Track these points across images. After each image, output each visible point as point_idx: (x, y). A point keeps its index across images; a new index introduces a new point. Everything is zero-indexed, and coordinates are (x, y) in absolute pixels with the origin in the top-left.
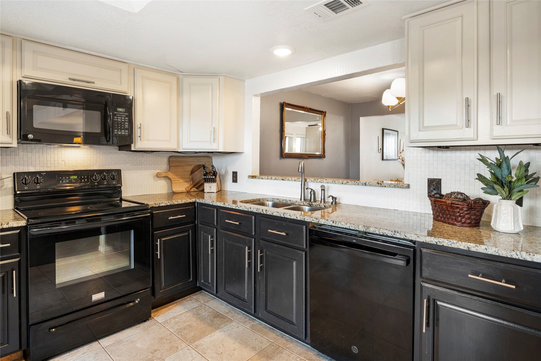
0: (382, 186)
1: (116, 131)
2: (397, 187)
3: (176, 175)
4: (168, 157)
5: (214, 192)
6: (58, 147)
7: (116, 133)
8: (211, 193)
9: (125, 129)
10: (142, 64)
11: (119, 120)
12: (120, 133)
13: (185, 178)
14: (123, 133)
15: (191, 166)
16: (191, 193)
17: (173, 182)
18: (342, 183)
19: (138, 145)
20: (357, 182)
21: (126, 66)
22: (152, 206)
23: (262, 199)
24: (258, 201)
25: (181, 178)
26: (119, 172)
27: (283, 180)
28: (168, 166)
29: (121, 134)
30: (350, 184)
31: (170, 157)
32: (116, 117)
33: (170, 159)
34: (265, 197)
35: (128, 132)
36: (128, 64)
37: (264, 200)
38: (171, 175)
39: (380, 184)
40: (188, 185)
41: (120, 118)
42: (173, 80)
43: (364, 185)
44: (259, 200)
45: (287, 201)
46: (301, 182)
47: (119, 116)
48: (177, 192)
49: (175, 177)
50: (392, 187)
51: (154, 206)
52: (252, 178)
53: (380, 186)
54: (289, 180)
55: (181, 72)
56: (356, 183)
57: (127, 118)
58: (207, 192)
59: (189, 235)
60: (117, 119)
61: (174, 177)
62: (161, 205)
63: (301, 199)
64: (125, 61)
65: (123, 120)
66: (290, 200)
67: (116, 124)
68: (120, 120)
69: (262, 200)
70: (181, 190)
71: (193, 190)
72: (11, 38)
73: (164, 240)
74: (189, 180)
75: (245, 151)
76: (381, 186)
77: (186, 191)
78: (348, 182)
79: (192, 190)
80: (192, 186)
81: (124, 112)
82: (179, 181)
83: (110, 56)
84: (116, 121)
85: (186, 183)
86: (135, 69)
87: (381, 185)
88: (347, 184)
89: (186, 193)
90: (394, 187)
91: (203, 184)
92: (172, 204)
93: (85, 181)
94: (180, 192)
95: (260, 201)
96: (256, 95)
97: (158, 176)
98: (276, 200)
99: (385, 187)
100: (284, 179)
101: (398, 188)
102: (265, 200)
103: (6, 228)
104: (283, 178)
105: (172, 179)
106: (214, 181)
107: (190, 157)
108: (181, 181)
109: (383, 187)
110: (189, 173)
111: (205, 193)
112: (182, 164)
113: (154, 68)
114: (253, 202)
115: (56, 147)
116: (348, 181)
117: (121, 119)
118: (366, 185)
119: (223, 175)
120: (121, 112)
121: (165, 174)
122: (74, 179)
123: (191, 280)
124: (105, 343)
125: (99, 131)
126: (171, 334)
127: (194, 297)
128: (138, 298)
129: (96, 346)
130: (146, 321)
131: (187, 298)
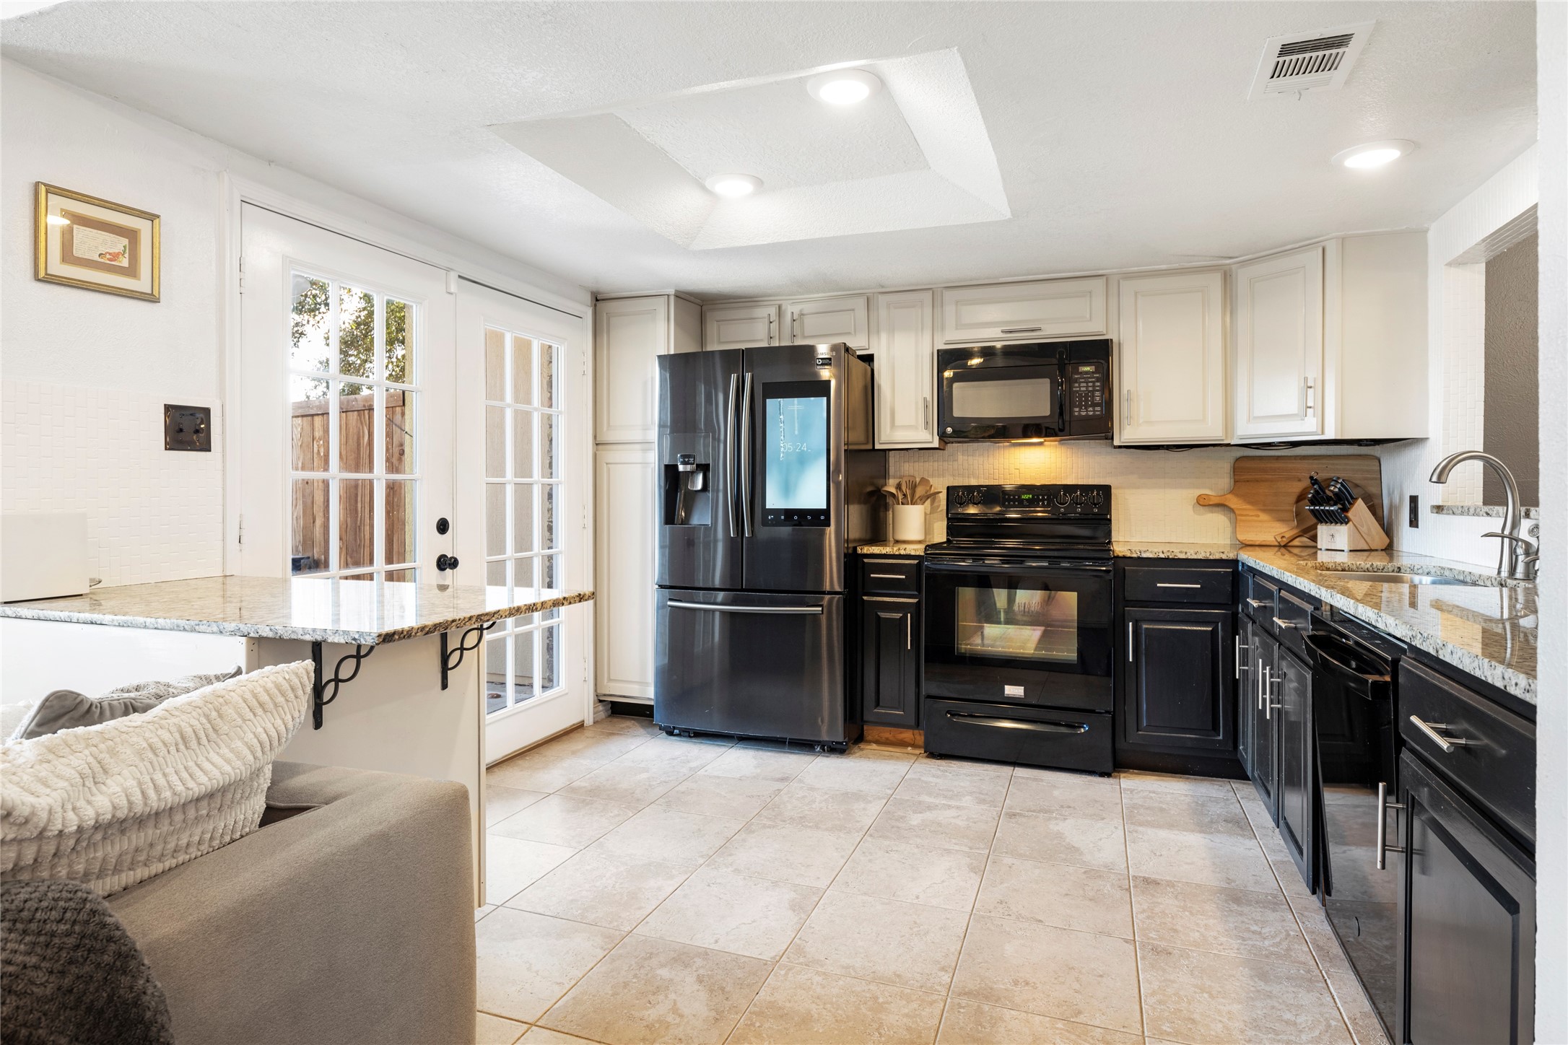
1: (1077, 409)
3: (1252, 503)
4: (1232, 462)
5: (1343, 551)
6: (1009, 446)
7: (1076, 414)
8: (1333, 552)
9: (1094, 405)
10: (1136, 268)
11: (1082, 389)
12: (1084, 414)
13: (1278, 510)
14: (1091, 413)
15: (1300, 480)
16: (1289, 549)
17: (1238, 518)
19: (1127, 433)
21: (1101, 282)
22: (1123, 554)
23: (1409, 566)
24: (1391, 569)
25: (1263, 511)
26: (1106, 490)
27: (1488, 514)
28: (1232, 480)
29: (1087, 415)
31: (1238, 459)
32: (1077, 385)
33: (1236, 465)
35: (1102, 411)
36: (1105, 278)
38: (1234, 502)
40: (1285, 530)
41: (1085, 385)
42: (1215, 281)
44: (1396, 569)
45: (1465, 573)
47: (1083, 382)
48: (1247, 543)
49: (1248, 507)
51: (1128, 554)
52: (1437, 513)
55: (1231, 258)
57: (1098, 384)
58: (1327, 550)
59: (1214, 632)
60: (1080, 387)
61: (1244, 507)
62: (1144, 555)
64: (1101, 272)
65: (1090, 389)
66: (1470, 572)
67: (1077, 397)
68: (1084, 389)
69: (1408, 570)
70: (1262, 539)
71: (1301, 542)
72: (931, 292)
73: (1146, 629)
74: (1289, 516)
75: (1430, 436)
77: (1277, 544)
79: (1296, 542)
80: (1295, 532)
81: (1093, 372)
82: (1258, 516)
83: (1069, 272)
84: (1077, 392)
85: (1278, 524)
86: (1121, 281)
89: (1277, 549)
91: (1314, 528)
92: (1171, 557)
93: (1043, 503)
94: (1257, 543)
95: (1402, 571)
96: (1459, 262)
97: (1203, 502)
98: (1447, 573)
100: (1490, 512)
102: (1420, 571)
103: (904, 555)
104: (1488, 510)
105: (1237, 512)
106: (1339, 518)
107: (1300, 459)
108: (1263, 516)
110: (1293, 499)
111: (1319, 552)
112: (1270, 476)
113: (1164, 267)
114: (1369, 571)
115: (1007, 446)
117: (1087, 387)
120: (1087, 373)
121: (1218, 498)
122: (1028, 500)
123: (1221, 737)
124: (1021, 772)
125: (1048, 413)
126: (1117, 804)
127: (1236, 784)
128: (1084, 724)
129: (1007, 770)
130: (1104, 777)
131: (1218, 781)
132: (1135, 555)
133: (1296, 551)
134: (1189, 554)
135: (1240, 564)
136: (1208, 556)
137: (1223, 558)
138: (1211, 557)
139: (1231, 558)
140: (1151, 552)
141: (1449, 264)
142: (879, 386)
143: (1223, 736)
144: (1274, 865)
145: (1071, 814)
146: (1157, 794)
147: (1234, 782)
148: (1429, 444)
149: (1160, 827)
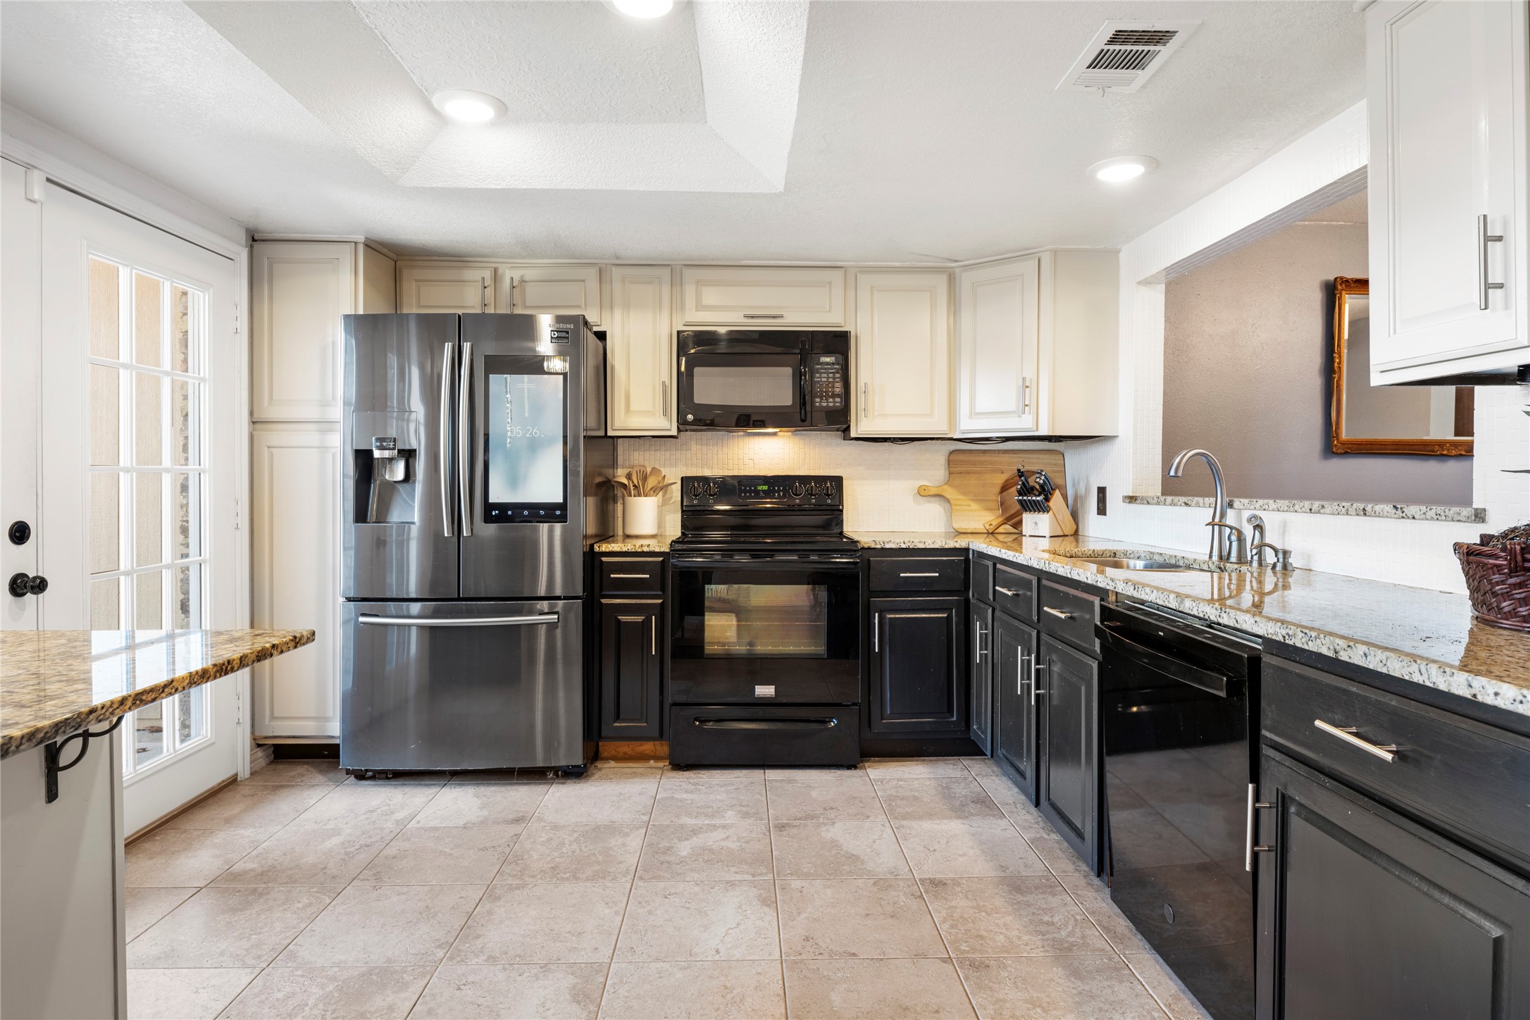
0: (1404, 515)
1: (818, 400)
2: (1444, 518)
3: (964, 494)
4: (947, 454)
5: (1045, 537)
6: (743, 435)
7: (817, 404)
8: (1036, 538)
9: (834, 396)
10: (872, 263)
11: (823, 379)
12: (825, 404)
13: (986, 500)
14: (831, 404)
15: (1002, 473)
16: (996, 535)
17: (954, 507)
18: (1311, 510)
19: (862, 425)
20: (1343, 504)
21: (840, 273)
22: (868, 545)
23: (1123, 551)
24: (1108, 555)
25: (974, 500)
26: (838, 481)
27: (1186, 504)
28: (947, 472)
29: (827, 406)
30: (1329, 512)
31: (952, 453)
32: (817, 375)
33: (951, 458)
34: (1133, 549)
35: (841, 402)
36: (843, 270)
37: (1128, 554)
38: (949, 493)
39: (1399, 509)
40: (992, 518)
41: (825, 375)
42: (941, 283)
43: (1362, 513)
44: (1112, 555)
45: (1178, 558)
46: (1213, 509)
47: (823, 373)
48: (962, 531)
49: (961, 497)
50: (1432, 519)
51: (873, 546)
52: (1130, 502)
53: (1401, 514)
54: (1198, 505)
55: (956, 261)
56: (1343, 509)
57: (838, 375)
58: (1030, 536)
59: (949, 618)
60: (821, 378)
61: (958, 497)
62: (887, 546)
63: (1211, 557)
64: (839, 264)
65: (831, 380)
66: (1183, 557)
67: (818, 388)
68: (825, 380)
69: (1122, 555)
70: (973, 527)
71: (1005, 529)
72: (670, 268)
73: (890, 618)
74: (996, 505)
75: (1119, 434)
76: (1403, 517)
77: (986, 531)
78: (1323, 507)
79: (1001, 530)
80: (1000, 520)
81: (833, 364)
82: (969, 505)
83: (811, 261)
84: (818, 382)
85: (986, 513)
86: (858, 275)
87: (1403, 512)
88: (1322, 511)
89: (986, 535)
90: (1436, 517)
91: (1019, 516)
92: (911, 547)
93: (779, 494)
94: (969, 531)
95: (1117, 556)
96: (1147, 282)
97: (922, 493)
98: (1156, 557)
99: (1414, 518)
100: (1189, 503)
101: (1445, 520)
102: (1132, 556)
103: (647, 552)
104: (1186, 501)
105: (952, 502)
106: (1041, 508)
107: (1003, 453)
108: (974, 506)
109: (1408, 518)
110: (998, 489)
111: (1024, 538)
112: (979, 469)
113: (897, 264)
114: (1091, 557)
115: (741, 436)
116: (1324, 503)
117: (828, 378)
118: (1365, 514)
119: (1081, 497)
120: (827, 364)
121: (936, 489)
122: (764, 491)
123: (955, 718)
124: (773, 774)
125: (790, 403)
126: (873, 798)
127: (966, 761)
128: (833, 718)
129: (757, 774)
130: (851, 769)
131: (950, 760)
132: (879, 546)
133: (1001, 537)
134: (927, 544)
135: (971, 552)
136: (944, 545)
137: (957, 547)
138: (947, 547)
139: (963, 547)
140: (894, 543)
141: (1139, 283)
142: (613, 367)
143: (957, 718)
144: (1032, 843)
145: (837, 816)
146: (905, 781)
147: (964, 760)
148: (1118, 441)
149: (920, 818)
